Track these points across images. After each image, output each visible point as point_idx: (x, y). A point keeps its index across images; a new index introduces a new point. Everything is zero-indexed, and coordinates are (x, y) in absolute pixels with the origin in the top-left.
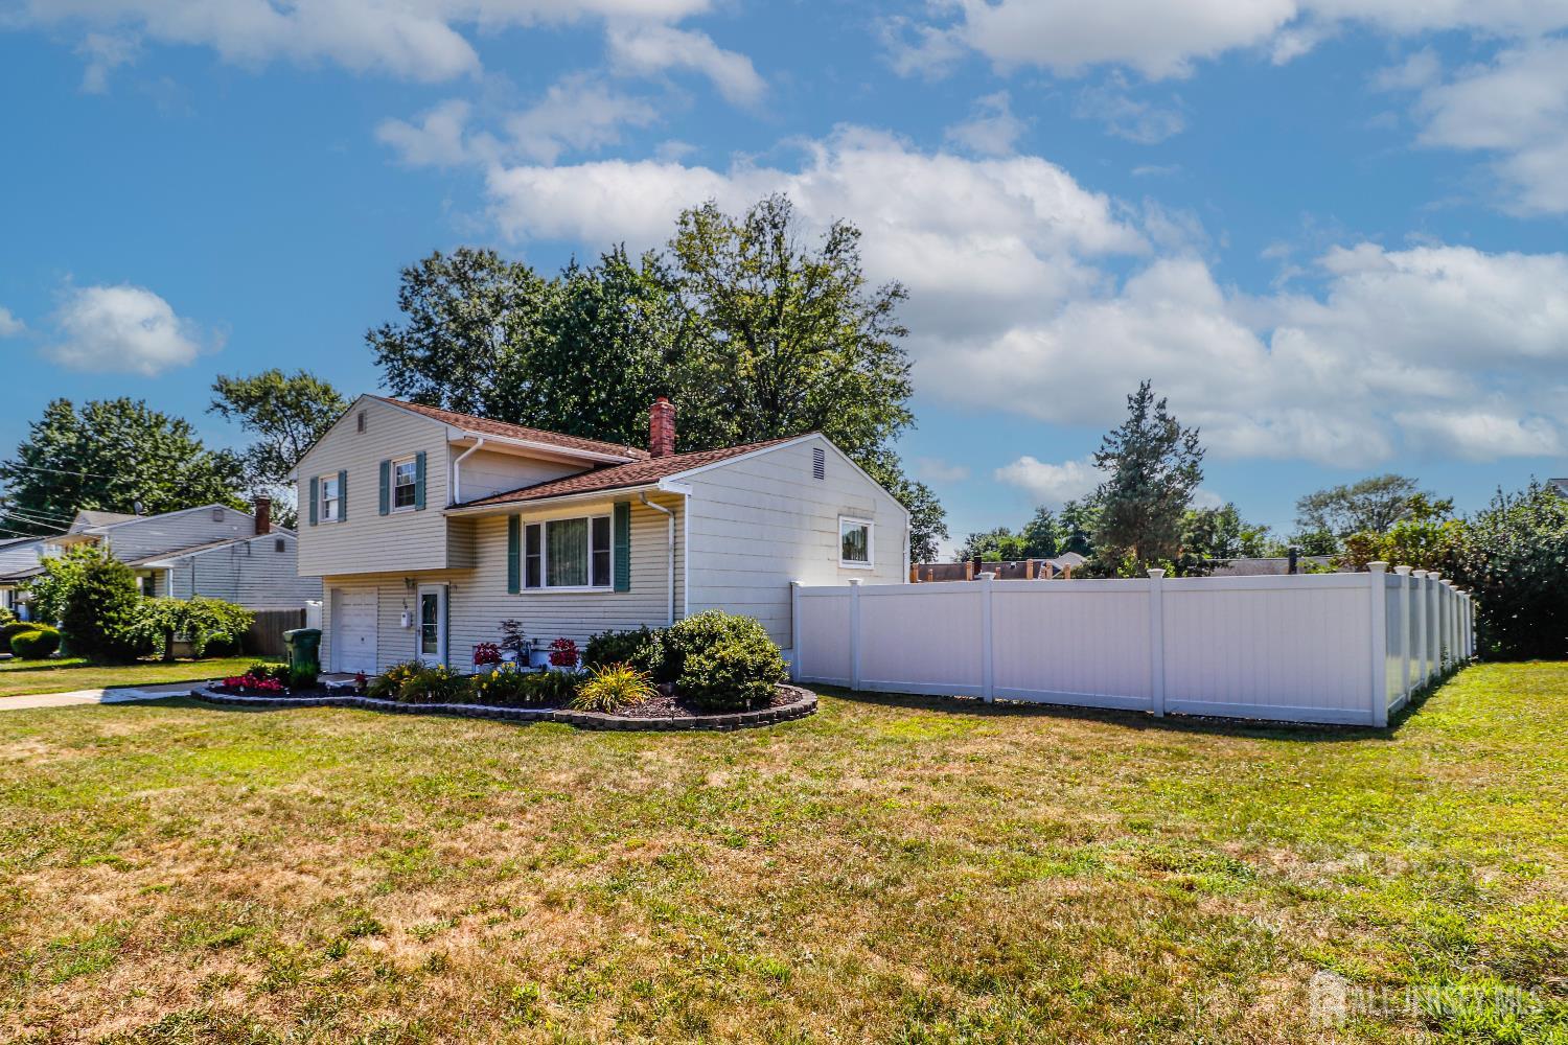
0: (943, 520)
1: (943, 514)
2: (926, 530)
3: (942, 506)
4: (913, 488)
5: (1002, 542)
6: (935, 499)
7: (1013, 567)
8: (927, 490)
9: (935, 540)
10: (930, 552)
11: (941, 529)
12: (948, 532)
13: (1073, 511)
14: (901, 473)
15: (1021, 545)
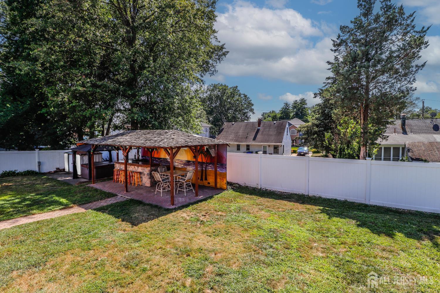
0: (253, 107)
1: (253, 105)
2: (247, 111)
3: (252, 102)
4: (242, 96)
5: (272, 115)
6: (250, 100)
7: (275, 124)
8: (247, 97)
9: (249, 114)
10: (248, 118)
11: (252, 110)
12: (255, 111)
13: (296, 104)
14: (239, 91)
15: (279, 116)
